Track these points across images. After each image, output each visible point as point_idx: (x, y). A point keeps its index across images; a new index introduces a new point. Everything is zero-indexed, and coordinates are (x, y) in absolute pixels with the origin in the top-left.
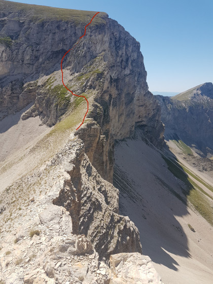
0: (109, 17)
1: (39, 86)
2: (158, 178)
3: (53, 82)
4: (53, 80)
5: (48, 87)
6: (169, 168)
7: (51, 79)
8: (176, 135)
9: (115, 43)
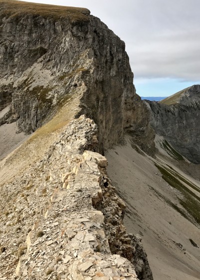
0: (91, 14)
1: (15, 88)
2: (153, 189)
3: (31, 83)
4: (31, 81)
5: (25, 89)
6: (163, 177)
7: (29, 80)
8: (166, 141)
9: (99, 42)
